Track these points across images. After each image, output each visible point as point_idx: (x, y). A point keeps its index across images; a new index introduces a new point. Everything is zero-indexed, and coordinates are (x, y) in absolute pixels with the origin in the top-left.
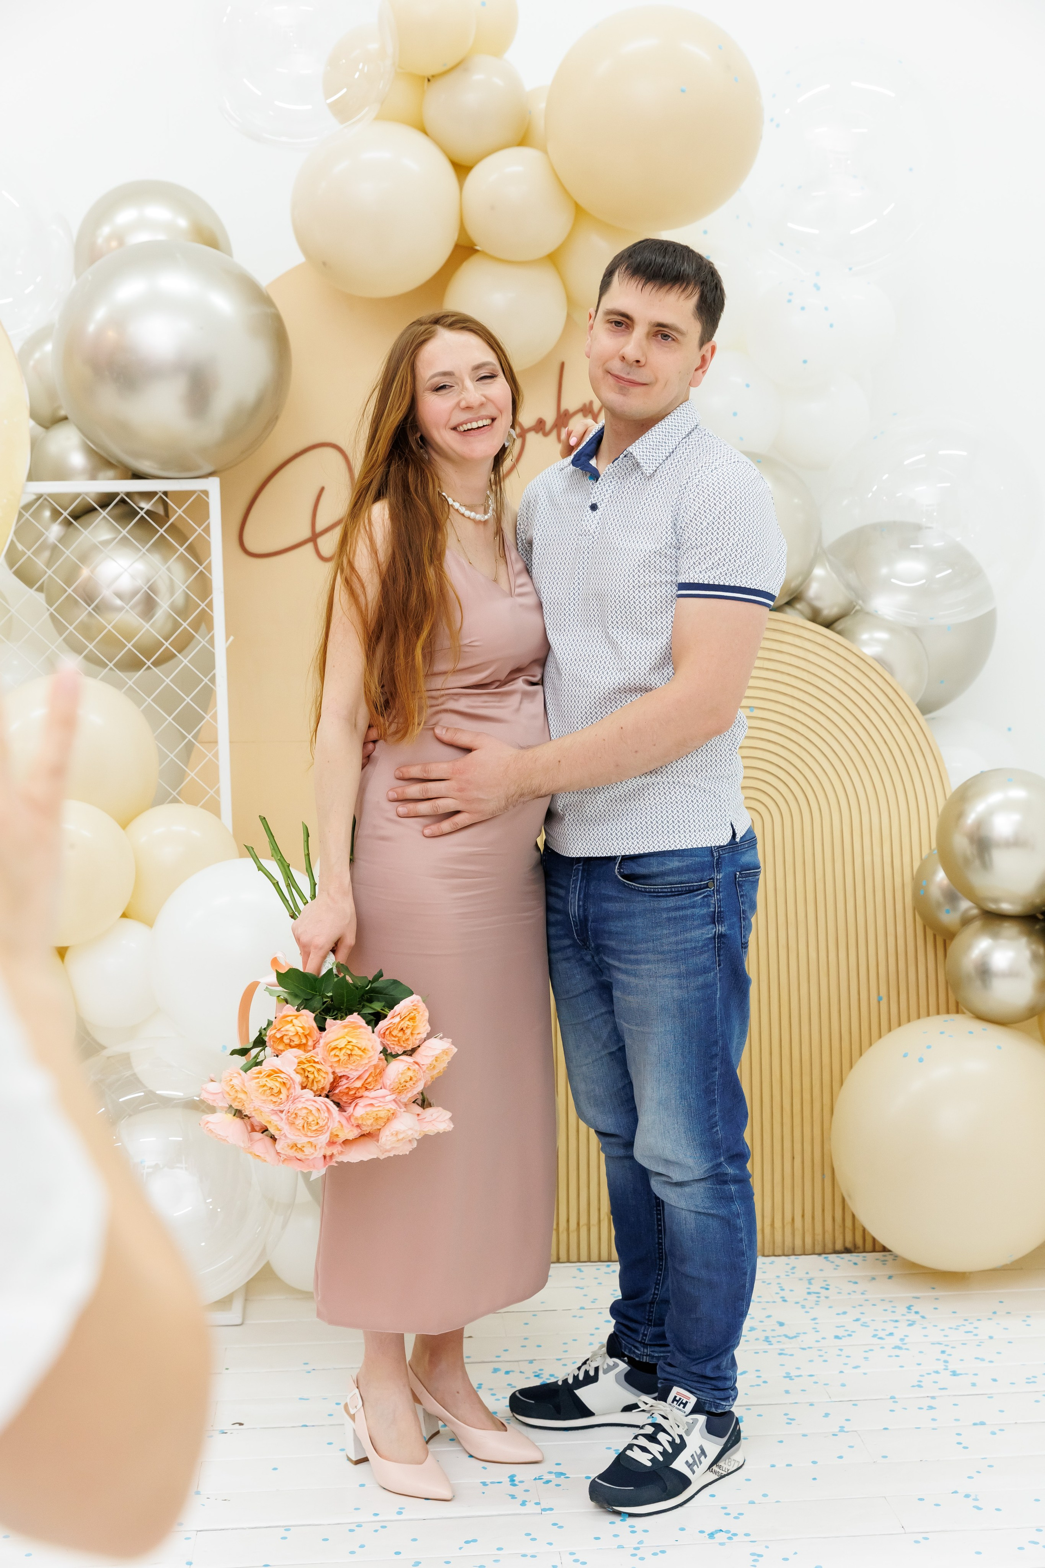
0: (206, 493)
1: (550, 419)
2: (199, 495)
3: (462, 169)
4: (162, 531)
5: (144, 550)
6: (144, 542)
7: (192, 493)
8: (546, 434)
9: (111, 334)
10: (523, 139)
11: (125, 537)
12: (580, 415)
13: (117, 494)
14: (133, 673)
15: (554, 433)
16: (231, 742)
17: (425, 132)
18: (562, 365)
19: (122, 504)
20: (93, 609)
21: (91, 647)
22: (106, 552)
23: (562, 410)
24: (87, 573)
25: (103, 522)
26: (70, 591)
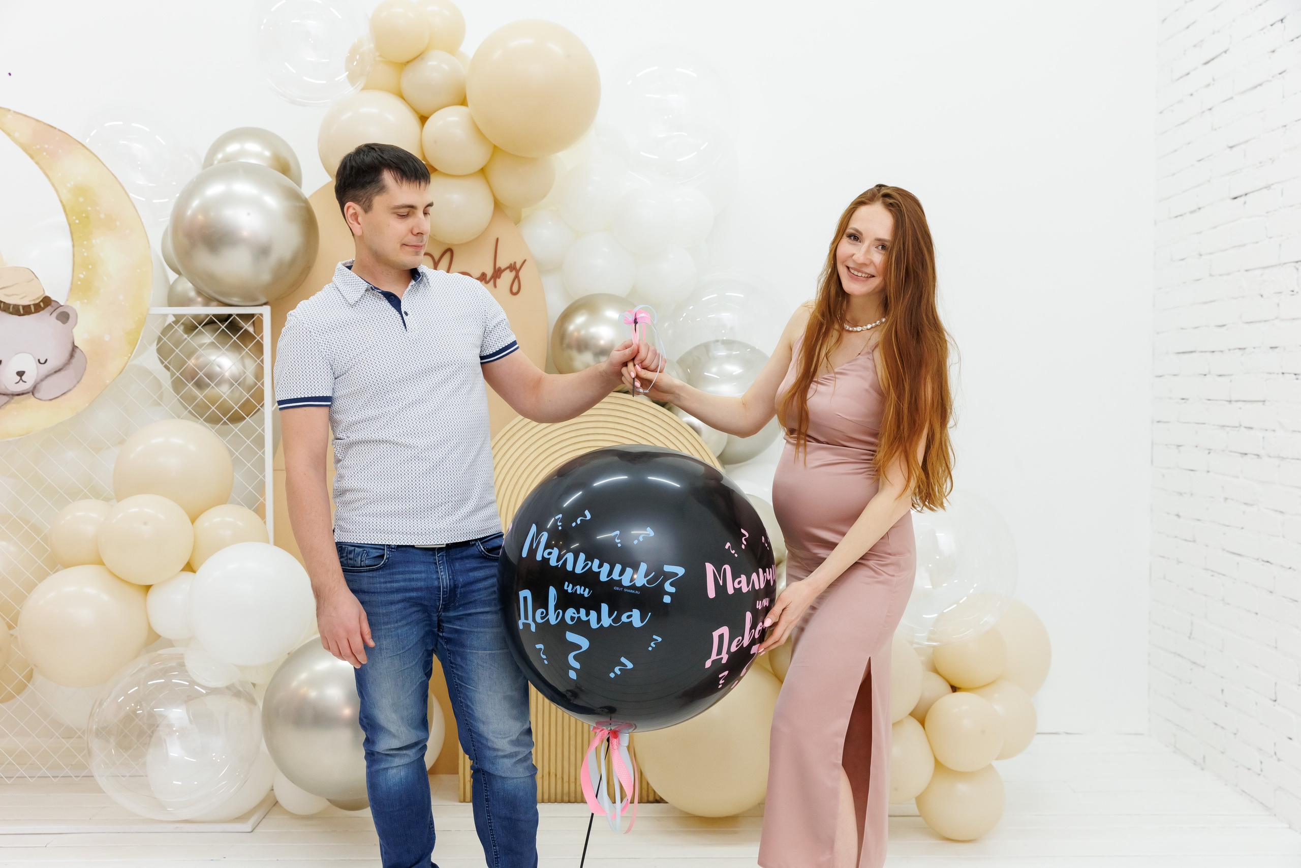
0: (261, 315)
1: (489, 273)
2: (258, 316)
3: (423, 119)
4: (235, 338)
5: (224, 350)
6: (224, 344)
7: (256, 314)
8: (487, 282)
9: (200, 217)
10: (463, 102)
11: (213, 343)
12: (508, 271)
13: (208, 315)
14: (213, 425)
15: (492, 282)
16: (274, 470)
17: (401, 96)
18: (497, 240)
19: (211, 322)
20: (192, 385)
21: (190, 408)
22: (201, 351)
23: (497, 268)
24: (192, 362)
25: (200, 333)
26: (178, 374)
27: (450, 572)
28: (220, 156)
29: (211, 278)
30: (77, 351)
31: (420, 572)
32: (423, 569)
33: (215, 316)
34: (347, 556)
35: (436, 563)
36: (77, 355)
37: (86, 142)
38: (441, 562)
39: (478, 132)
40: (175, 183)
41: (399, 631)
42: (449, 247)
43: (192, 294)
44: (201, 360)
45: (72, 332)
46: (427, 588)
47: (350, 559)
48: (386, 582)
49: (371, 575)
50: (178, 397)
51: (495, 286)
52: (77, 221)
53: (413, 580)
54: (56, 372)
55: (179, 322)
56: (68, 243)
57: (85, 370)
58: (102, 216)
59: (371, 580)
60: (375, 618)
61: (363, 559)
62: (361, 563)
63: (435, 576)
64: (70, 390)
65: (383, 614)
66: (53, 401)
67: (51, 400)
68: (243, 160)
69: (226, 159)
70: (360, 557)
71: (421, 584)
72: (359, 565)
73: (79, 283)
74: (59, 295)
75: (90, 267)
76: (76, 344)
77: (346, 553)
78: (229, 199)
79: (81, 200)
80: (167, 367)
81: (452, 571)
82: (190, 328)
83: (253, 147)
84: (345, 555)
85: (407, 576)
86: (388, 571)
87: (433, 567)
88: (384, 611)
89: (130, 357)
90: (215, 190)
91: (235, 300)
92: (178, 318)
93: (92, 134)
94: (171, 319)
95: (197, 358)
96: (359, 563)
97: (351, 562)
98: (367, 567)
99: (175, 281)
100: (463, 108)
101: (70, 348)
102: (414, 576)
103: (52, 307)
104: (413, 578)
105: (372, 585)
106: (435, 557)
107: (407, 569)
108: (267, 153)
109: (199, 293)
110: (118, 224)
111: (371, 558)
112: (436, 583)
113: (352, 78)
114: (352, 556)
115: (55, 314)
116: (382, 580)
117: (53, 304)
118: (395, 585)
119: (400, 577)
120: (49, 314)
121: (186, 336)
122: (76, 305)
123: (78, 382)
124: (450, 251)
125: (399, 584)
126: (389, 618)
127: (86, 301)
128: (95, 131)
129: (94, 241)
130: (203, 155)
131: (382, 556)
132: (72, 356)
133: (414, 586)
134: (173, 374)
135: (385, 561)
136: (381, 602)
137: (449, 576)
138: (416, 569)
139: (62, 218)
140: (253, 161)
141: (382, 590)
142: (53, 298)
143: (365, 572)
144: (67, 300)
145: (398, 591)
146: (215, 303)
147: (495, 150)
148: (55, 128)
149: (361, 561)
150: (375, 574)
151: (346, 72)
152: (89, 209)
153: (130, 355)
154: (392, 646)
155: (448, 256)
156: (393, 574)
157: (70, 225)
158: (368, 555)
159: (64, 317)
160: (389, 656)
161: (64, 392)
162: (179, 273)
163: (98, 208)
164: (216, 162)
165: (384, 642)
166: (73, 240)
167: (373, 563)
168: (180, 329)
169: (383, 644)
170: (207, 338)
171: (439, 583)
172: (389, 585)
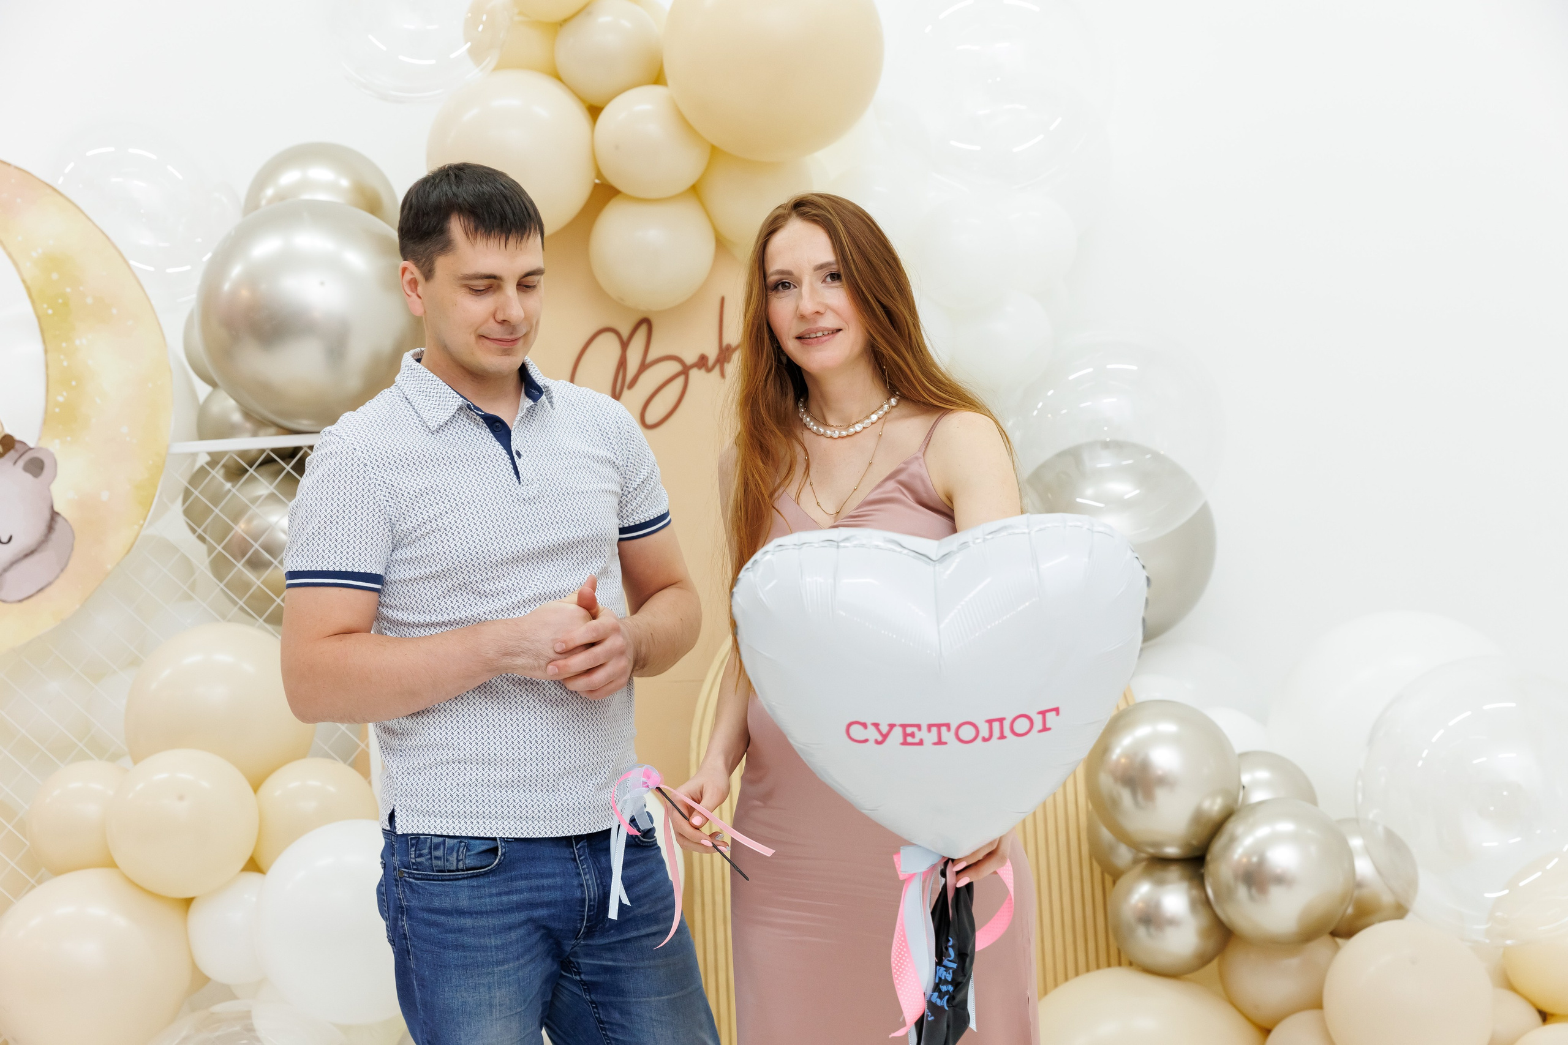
1: (712, 354)
3: (594, 111)
8: (709, 370)
9: (245, 293)
10: (658, 78)
11: (272, 495)
13: (263, 451)
15: (717, 370)
17: (557, 77)
18: (723, 300)
19: (269, 461)
20: (243, 565)
21: (241, 603)
22: (254, 509)
23: (725, 343)
24: (240, 528)
25: (252, 479)
26: (219, 548)
27: (597, 872)
28: (270, 192)
29: (266, 389)
30: (59, 520)
31: (553, 875)
32: (558, 871)
33: (274, 450)
34: (430, 853)
35: (575, 860)
36: (59, 526)
37: (59, 183)
38: (582, 858)
39: (686, 125)
40: (199, 240)
41: (520, 974)
42: (645, 315)
43: (237, 417)
44: (255, 523)
45: (49, 490)
46: (565, 902)
47: (437, 858)
48: (499, 894)
49: (475, 883)
50: (222, 585)
51: (723, 375)
52: (50, 312)
53: (543, 888)
54: (26, 556)
55: (218, 463)
56: (34, 347)
57: (72, 550)
58: (89, 300)
59: (476, 892)
60: (483, 954)
61: (461, 858)
62: (457, 864)
63: (576, 883)
64: (49, 584)
65: (497, 947)
66: (25, 603)
67: (20, 601)
68: (306, 196)
69: (280, 197)
70: (455, 854)
71: (556, 895)
72: (454, 868)
73: (57, 410)
74: (25, 432)
75: (74, 383)
76: (57, 509)
77: (427, 848)
78: (289, 261)
79: (55, 276)
80: (201, 538)
81: (598, 870)
82: (236, 472)
83: (321, 173)
84: (426, 851)
85: (534, 882)
86: (503, 876)
87: (571, 865)
88: (499, 942)
89: (142, 526)
90: (265, 247)
91: (304, 424)
92: (215, 459)
93: (67, 170)
94: (203, 459)
95: (250, 520)
96: (455, 864)
97: (440, 863)
98: (468, 870)
99: (208, 400)
100: (658, 90)
101: (47, 515)
102: (545, 882)
103: (17, 451)
104: (543, 886)
105: (476, 901)
106: (572, 850)
107: (533, 871)
108: (345, 183)
109: (247, 414)
110: (114, 311)
111: (473, 855)
112: (578, 894)
113: (476, 54)
114: (439, 853)
115: (21, 463)
116: (494, 891)
117: (17, 446)
118: (515, 898)
119: (522, 884)
120: (11, 464)
121: (228, 485)
122: (54, 447)
123: (62, 570)
124: (645, 322)
125: (522, 896)
126: (507, 954)
127: (69, 439)
128: (72, 165)
129: (77, 342)
130: (243, 192)
131: (494, 851)
132: (50, 528)
133: (546, 899)
134: (211, 549)
135: (500, 860)
136: (494, 928)
137: (596, 880)
138: (546, 870)
139: (26, 307)
140: (322, 197)
141: (495, 908)
142: (17, 437)
143: (464, 878)
144: (40, 439)
145: (520, 907)
146: (273, 430)
147: (715, 154)
148: (9, 165)
149: (458, 861)
150: (482, 881)
151: (466, 43)
152: (68, 290)
153: (142, 522)
154: (510, 999)
155: (642, 332)
156: (512, 879)
157: (39, 318)
158: (468, 850)
159: (36, 467)
160: (503, 1016)
161: (39, 587)
162: (213, 384)
163: (81, 288)
164: (263, 202)
165: (498, 994)
166: (44, 342)
167: (478, 864)
168: (218, 473)
169: (496, 997)
170: (263, 486)
171: (583, 892)
172: (505, 898)
